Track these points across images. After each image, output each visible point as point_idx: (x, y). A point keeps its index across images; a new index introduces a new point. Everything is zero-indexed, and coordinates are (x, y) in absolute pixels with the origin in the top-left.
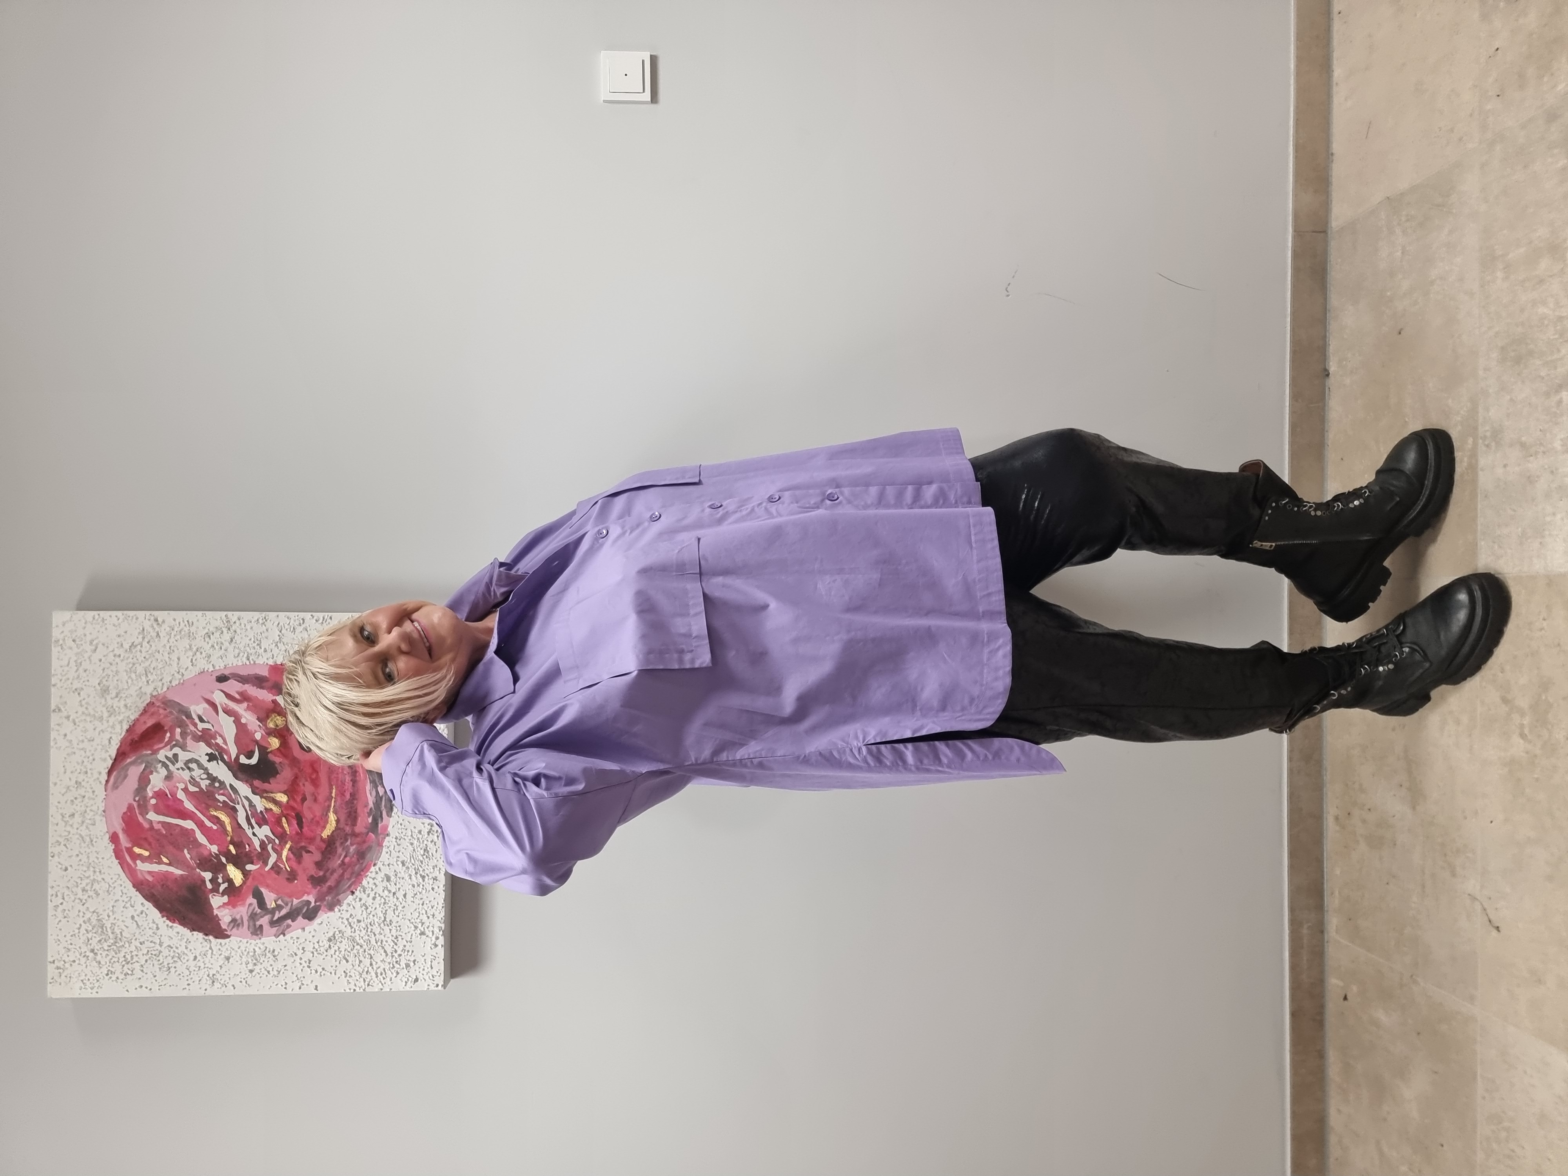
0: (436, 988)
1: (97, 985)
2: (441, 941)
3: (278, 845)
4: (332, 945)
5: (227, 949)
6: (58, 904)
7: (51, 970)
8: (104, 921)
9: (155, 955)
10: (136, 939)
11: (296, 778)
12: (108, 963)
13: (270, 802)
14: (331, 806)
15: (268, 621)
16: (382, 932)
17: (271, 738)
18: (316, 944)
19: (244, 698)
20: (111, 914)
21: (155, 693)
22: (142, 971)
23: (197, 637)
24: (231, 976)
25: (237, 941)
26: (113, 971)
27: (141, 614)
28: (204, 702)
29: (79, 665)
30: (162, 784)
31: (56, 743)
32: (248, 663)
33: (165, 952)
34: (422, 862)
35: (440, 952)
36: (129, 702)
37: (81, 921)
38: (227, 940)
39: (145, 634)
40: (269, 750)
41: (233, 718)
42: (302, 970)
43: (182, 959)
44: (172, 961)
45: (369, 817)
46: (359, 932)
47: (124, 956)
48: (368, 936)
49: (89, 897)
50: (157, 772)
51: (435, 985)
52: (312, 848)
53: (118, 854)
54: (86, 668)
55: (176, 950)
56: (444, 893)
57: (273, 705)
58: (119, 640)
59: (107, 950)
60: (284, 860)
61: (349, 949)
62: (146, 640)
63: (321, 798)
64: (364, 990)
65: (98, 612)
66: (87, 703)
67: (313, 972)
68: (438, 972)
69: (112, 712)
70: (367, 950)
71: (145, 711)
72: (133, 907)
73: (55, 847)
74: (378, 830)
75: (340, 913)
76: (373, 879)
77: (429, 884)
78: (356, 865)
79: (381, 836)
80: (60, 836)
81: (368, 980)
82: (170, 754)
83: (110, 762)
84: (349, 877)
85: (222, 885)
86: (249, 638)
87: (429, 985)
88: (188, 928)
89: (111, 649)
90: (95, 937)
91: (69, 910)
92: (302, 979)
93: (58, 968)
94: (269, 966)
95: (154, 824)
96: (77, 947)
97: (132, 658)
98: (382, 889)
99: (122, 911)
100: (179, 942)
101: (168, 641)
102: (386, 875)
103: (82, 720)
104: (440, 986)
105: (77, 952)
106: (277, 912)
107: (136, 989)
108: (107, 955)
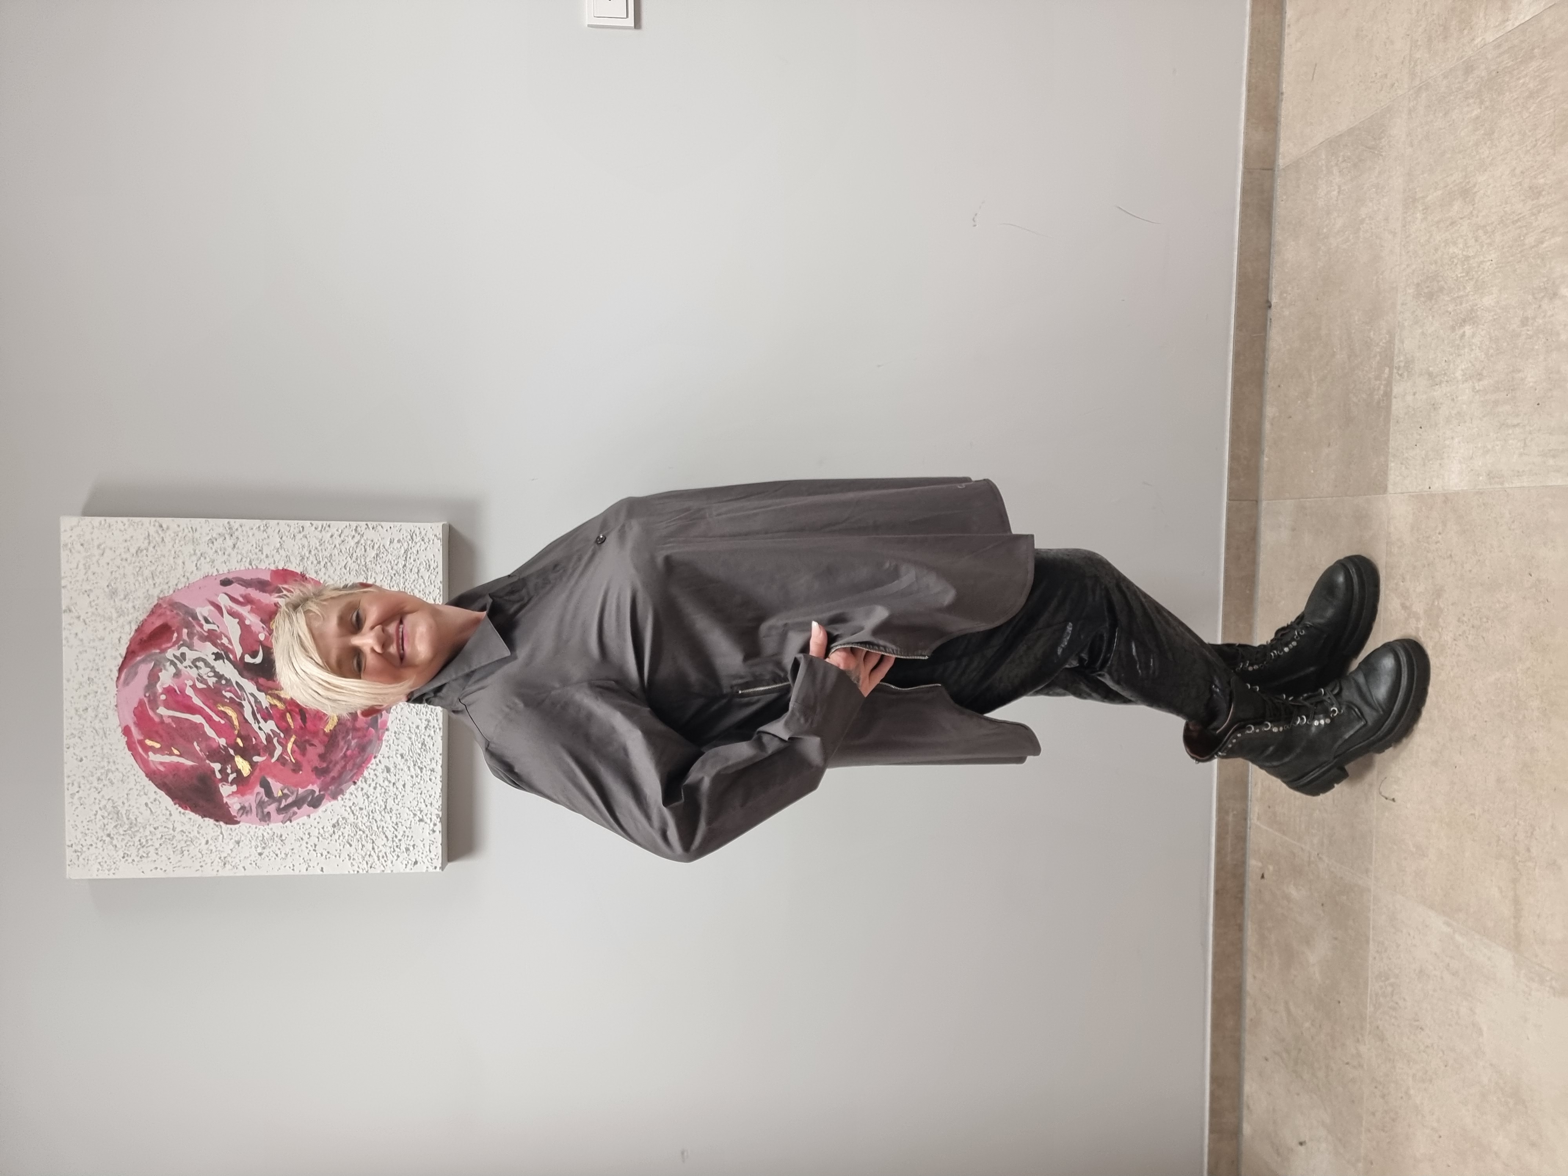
0: (434, 870)
2: (439, 827)
3: (283, 739)
4: (336, 831)
5: (237, 834)
6: (75, 792)
7: (69, 852)
8: (119, 808)
9: (169, 839)
10: (150, 825)
12: (124, 847)
13: (275, 698)
15: (269, 528)
16: (383, 819)
18: (321, 829)
19: (248, 601)
20: (125, 801)
21: (161, 596)
22: (157, 854)
23: (201, 542)
24: (242, 859)
25: (246, 827)
26: (129, 853)
27: (146, 520)
28: (209, 604)
29: (87, 568)
30: (171, 681)
31: (68, 642)
32: (250, 567)
33: (179, 837)
34: (419, 755)
35: (438, 837)
36: (137, 603)
37: (97, 807)
38: (237, 826)
39: (151, 538)
41: (237, 620)
42: (308, 854)
43: (194, 843)
44: (185, 845)
46: (361, 818)
47: (140, 840)
48: (370, 822)
49: (104, 786)
50: (167, 670)
51: (433, 867)
52: (315, 742)
53: (131, 746)
54: (94, 571)
55: (189, 835)
56: (441, 783)
58: (126, 544)
59: (123, 835)
60: (289, 752)
61: (352, 835)
62: (152, 545)
64: (367, 872)
65: (104, 518)
66: (97, 605)
67: (319, 855)
68: (436, 856)
69: (121, 613)
70: (369, 835)
71: (152, 613)
72: (146, 794)
73: (70, 739)
74: (377, 727)
75: (343, 802)
76: (374, 770)
77: (427, 775)
78: (358, 758)
79: (380, 731)
80: (75, 729)
81: (370, 862)
82: (178, 654)
83: (120, 660)
84: (351, 768)
85: (231, 775)
86: (251, 544)
87: (427, 867)
88: (199, 815)
89: (118, 553)
90: (111, 823)
91: (85, 798)
92: (309, 861)
93: (76, 851)
94: (277, 849)
95: (164, 719)
96: (94, 832)
97: (139, 562)
98: (382, 779)
99: (137, 799)
100: (191, 828)
101: (173, 546)
102: (386, 767)
103: (92, 620)
104: (438, 869)
105: (94, 837)
106: (284, 801)
107: (151, 870)
108: (123, 839)
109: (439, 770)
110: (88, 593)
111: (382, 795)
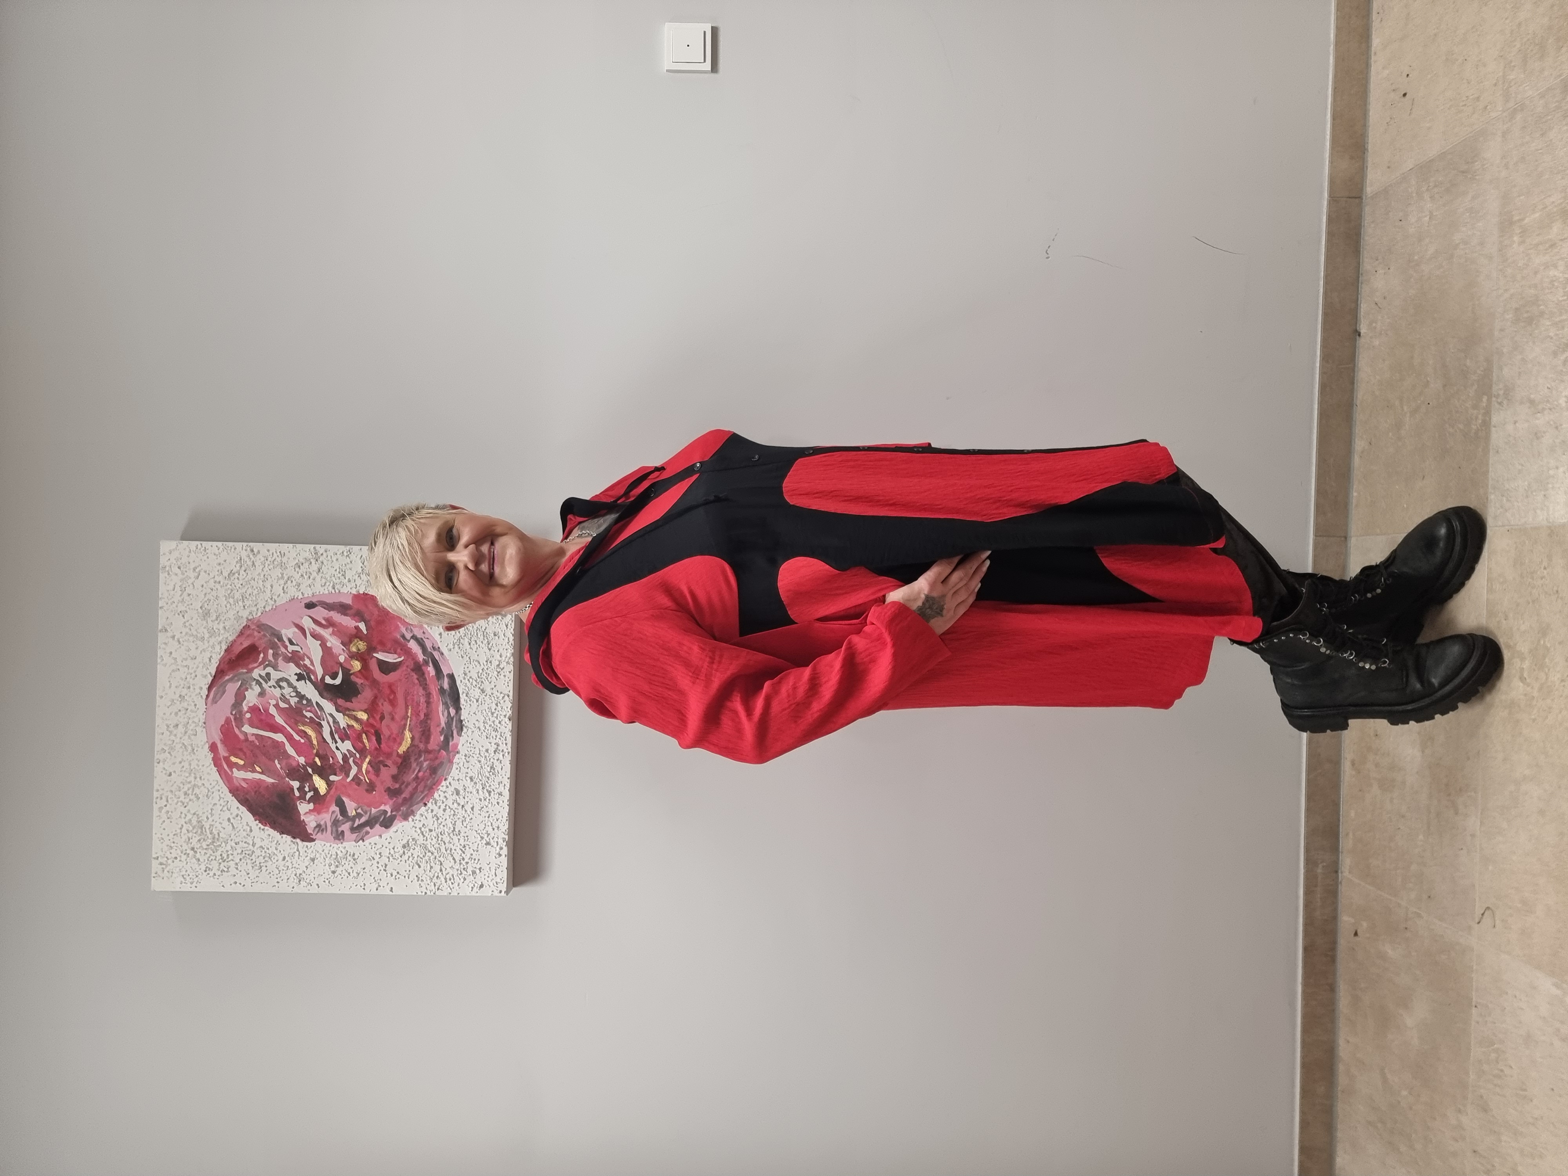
0: (499, 894)
1: (196, 880)
2: (505, 851)
3: (359, 759)
4: (406, 852)
5: (312, 852)
6: (163, 806)
7: (155, 866)
8: (203, 823)
10: (232, 840)
11: (376, 697)
12: (206, 861)
13: (352, 719)
14: (405, 725)
15: (352, 553)
16: (451, 841)
17: (354, 661)
18: (392, 849)
19: (330, 623)
20: (210, 816)
21: (250, 618)
22: (237, 869)
23: (288, 566)
24: (316, 876)
25: (321, 845)
26: (211, 868)
27: (238, 545)
28: (293, 626)
29: (183, 590)
30: (256, 700)
31: (162, 660)
32: (333, 592)
33: (258, 852)
34: (488, 778)
35: (504, 861)
36: (228, 624)
37: (182, 821)
38: (312, 844)
39: (243, 563)
40: (351, 672)
41: (319, 642)
42: (379, 873)
43: (272, 859)
44: (264, 861)
45: (441, 735)
46: (430, 840)
47: (221, 855)
48: (439, 844)
49: (190, 800)
50: (252, 689)
51: (498, 891)
52: (389, 763)
53: (216, 762)
54: (189, 593)
55: (267, 851)
56: (508, 807)
57: (356, 631)
58: (218, 568)
59: (206, 849)
60: (364, 772)
61: (421, 856)
62: (243, 568)
63: (397, 717)
64: (434, 894)
65: (201, 542)
66: (191, 625)
67: (389, 875)
68: (501, 880)
69: (212, 633)
70: (437, 857)
71: (241, 634)
72: (229, 810)
73: (160, 754)
74: (449, 749)
75: (413, 823)
76: (444, 792)
77: (495, 798)
78: (428, 780)
79: (451, 754)
80: (165, 744)
82: (263, 673)
83: (210, 679)
84: (422, 789)
85: (308, 793)
86: (335, 569)
87: (493, 891)
88: (278, 831)
89: (212, 575)
90: (195, 837)
91: (172, 812)
92: (379, 881)
93: (161, 864)
94: (349, 869)
95: (248, 736)
96: (179, 845)
97: (231, 585)
98: (452, 801)
99: (220, 815)
100: (270, 844)
101: (263, 570)
102: (455, 788)
103: (186, 641)
104: (503, 892)
105: (178, 850)
106: (357, 820)
107: (231, 885)
108: (206, 853)
109: (507, 794)
110: (182, 614)
111: (451, 817)
